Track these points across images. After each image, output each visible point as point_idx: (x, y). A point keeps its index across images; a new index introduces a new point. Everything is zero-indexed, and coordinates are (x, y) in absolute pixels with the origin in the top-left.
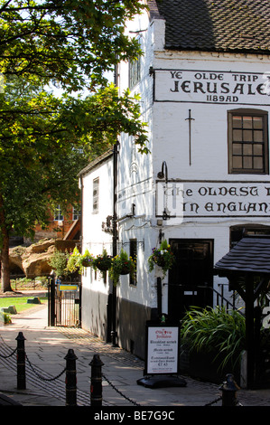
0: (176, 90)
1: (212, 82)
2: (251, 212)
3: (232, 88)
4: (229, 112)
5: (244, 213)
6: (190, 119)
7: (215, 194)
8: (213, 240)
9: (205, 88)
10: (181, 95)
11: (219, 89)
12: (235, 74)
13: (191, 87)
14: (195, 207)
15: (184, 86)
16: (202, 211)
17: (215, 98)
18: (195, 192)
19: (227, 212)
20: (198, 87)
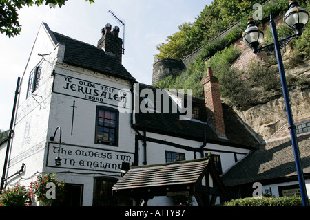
0: (67, 88)
1: (89, 88)
2: (107, 169)
3: (100, 93)
4: (97, 107)
5: (102, 169)
6: (74, 107)
7: (86, 155)
8: (83, 185)
9: (84, 90)
10: (69, 92)
11: (92, 92)
12: (102, 86)
13: (76, 88)
14: (72, 162)
15: (72, 87)
16: (77, 165)
17: (90, 97)
18: (74, 153)
19: (93, 167)
20: (80, 89)
